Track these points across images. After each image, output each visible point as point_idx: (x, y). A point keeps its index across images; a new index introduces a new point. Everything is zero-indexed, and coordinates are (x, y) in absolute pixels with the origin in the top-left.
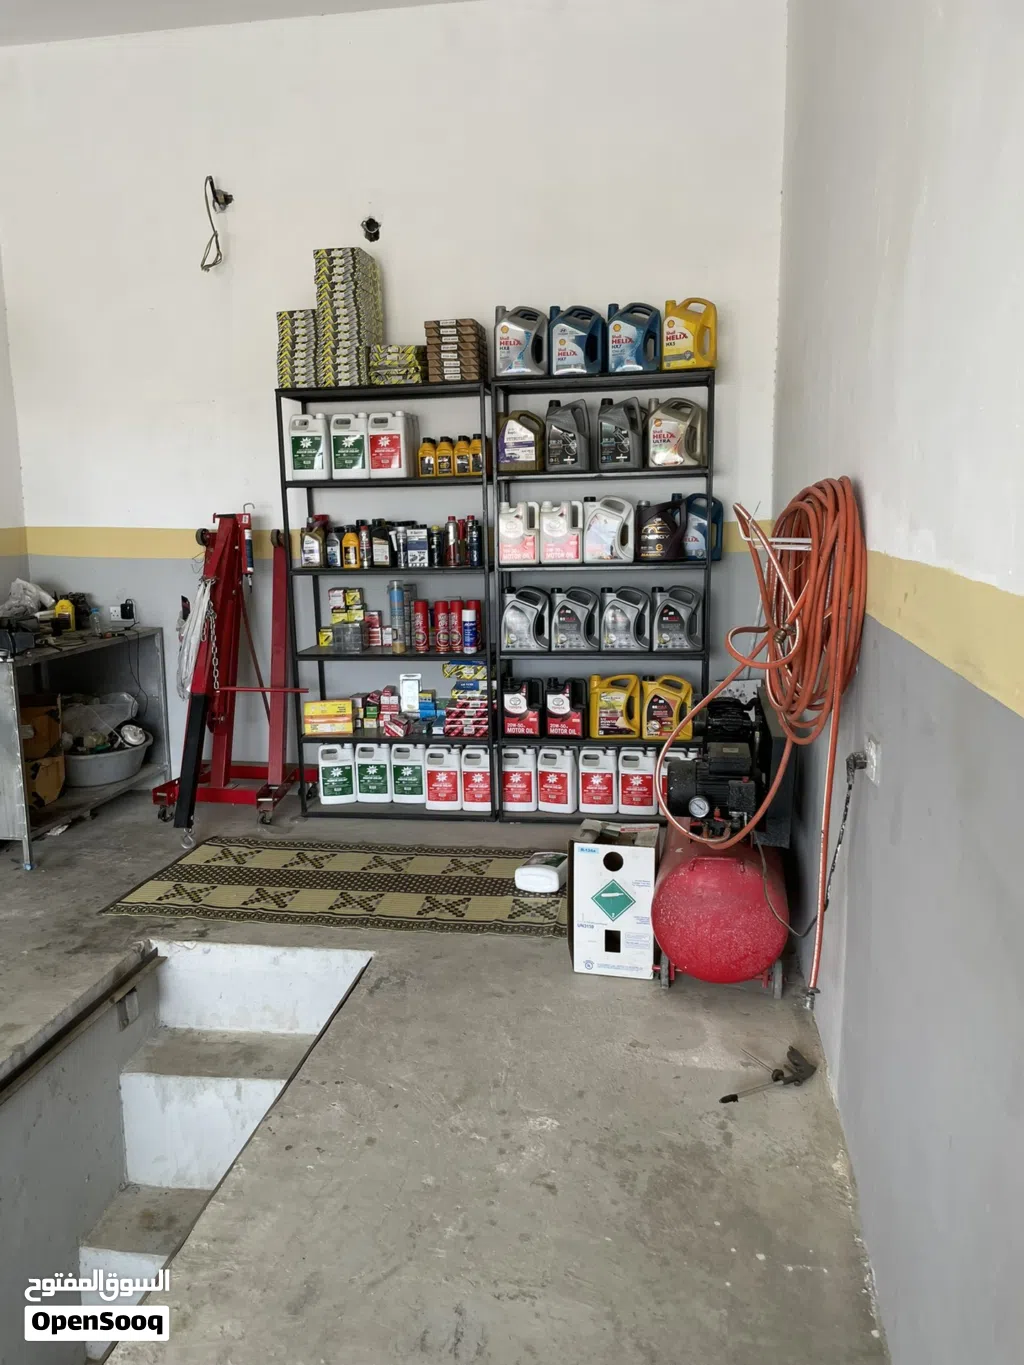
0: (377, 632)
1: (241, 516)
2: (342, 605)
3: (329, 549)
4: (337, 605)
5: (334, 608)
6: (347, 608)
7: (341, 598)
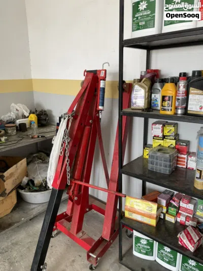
0: (184, 158)
1: (100, 71)
2: (161, 135)
3: (153, 95)
4: (157, 134)
5: (155, 136)
6: (164, 137)
7: (160, 130)
